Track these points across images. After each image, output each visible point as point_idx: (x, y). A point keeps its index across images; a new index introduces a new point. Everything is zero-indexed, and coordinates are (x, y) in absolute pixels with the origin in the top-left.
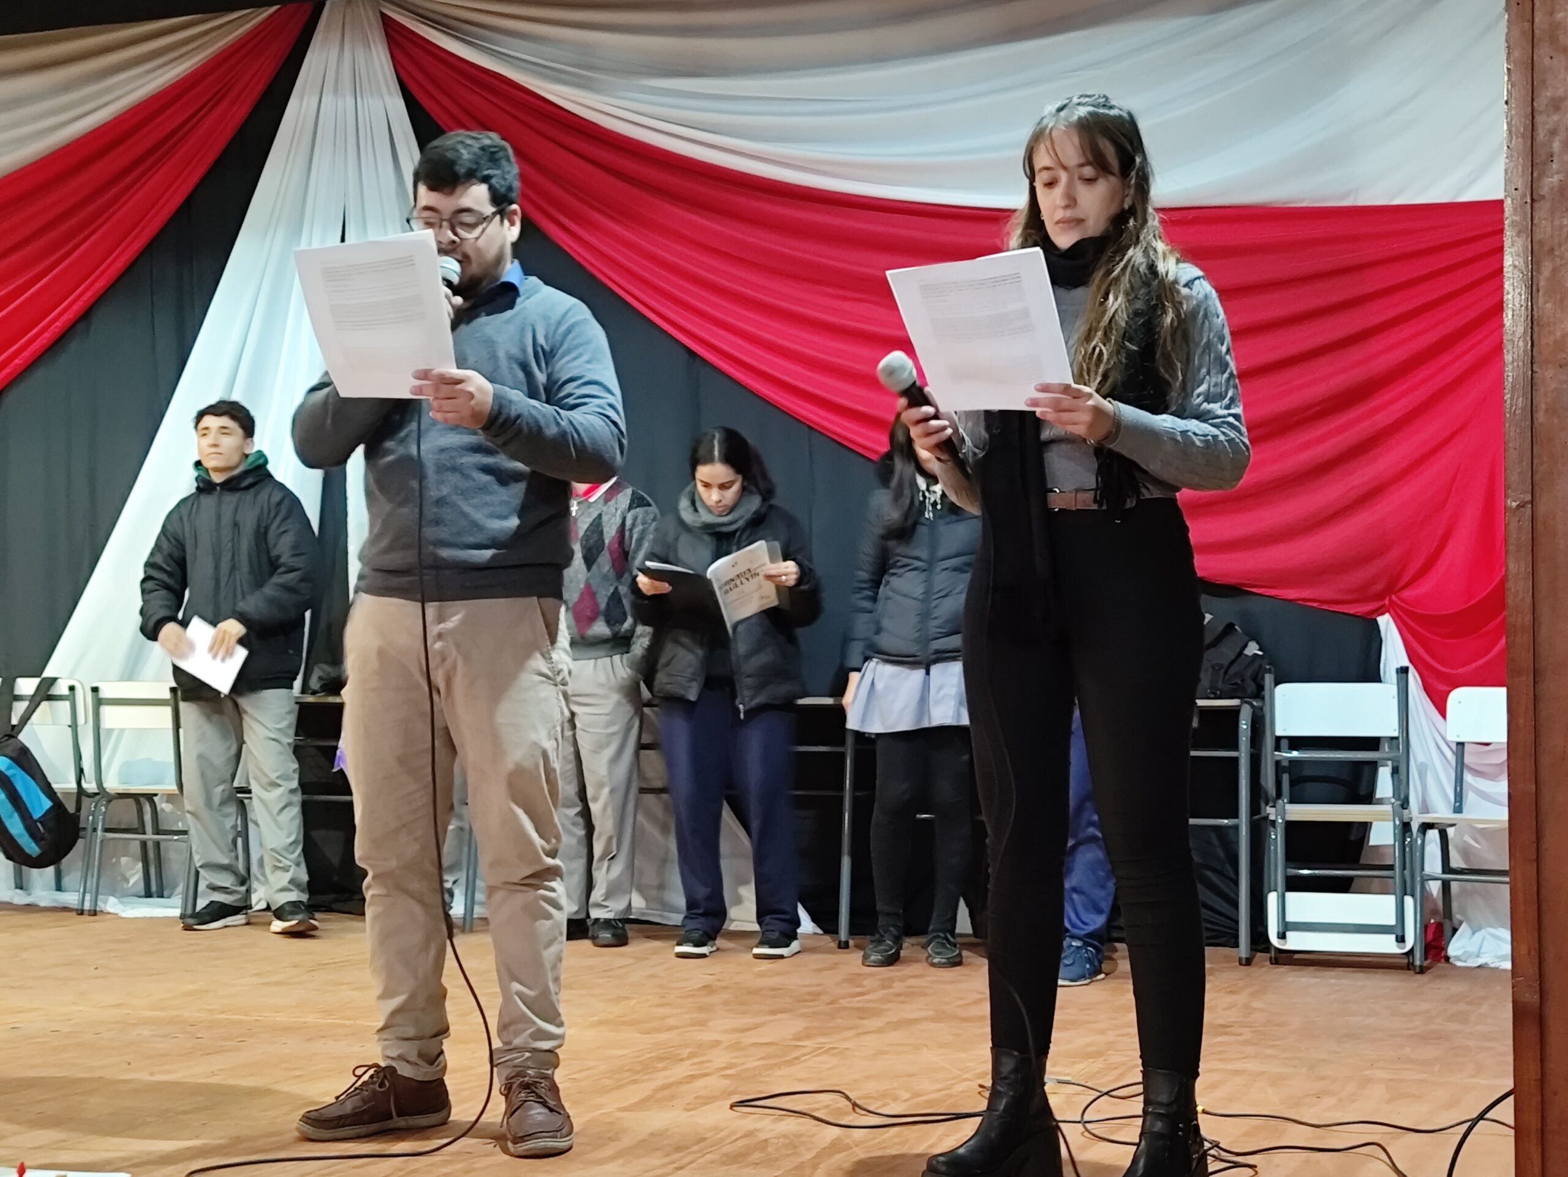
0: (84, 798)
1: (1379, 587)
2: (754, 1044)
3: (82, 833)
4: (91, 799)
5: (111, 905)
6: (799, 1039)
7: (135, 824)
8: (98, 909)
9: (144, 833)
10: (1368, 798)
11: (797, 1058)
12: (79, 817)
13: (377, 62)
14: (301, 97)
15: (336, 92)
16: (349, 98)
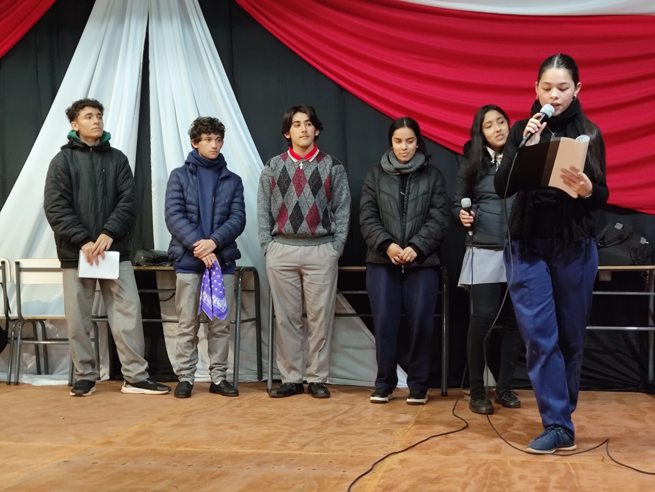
0: (10, 323)
3: (9, 341)
4: (13, 322)
5: (25, 379)
7: (32, 335)
8: (20, 381)
9: (37, 340)
12: (7, 332)
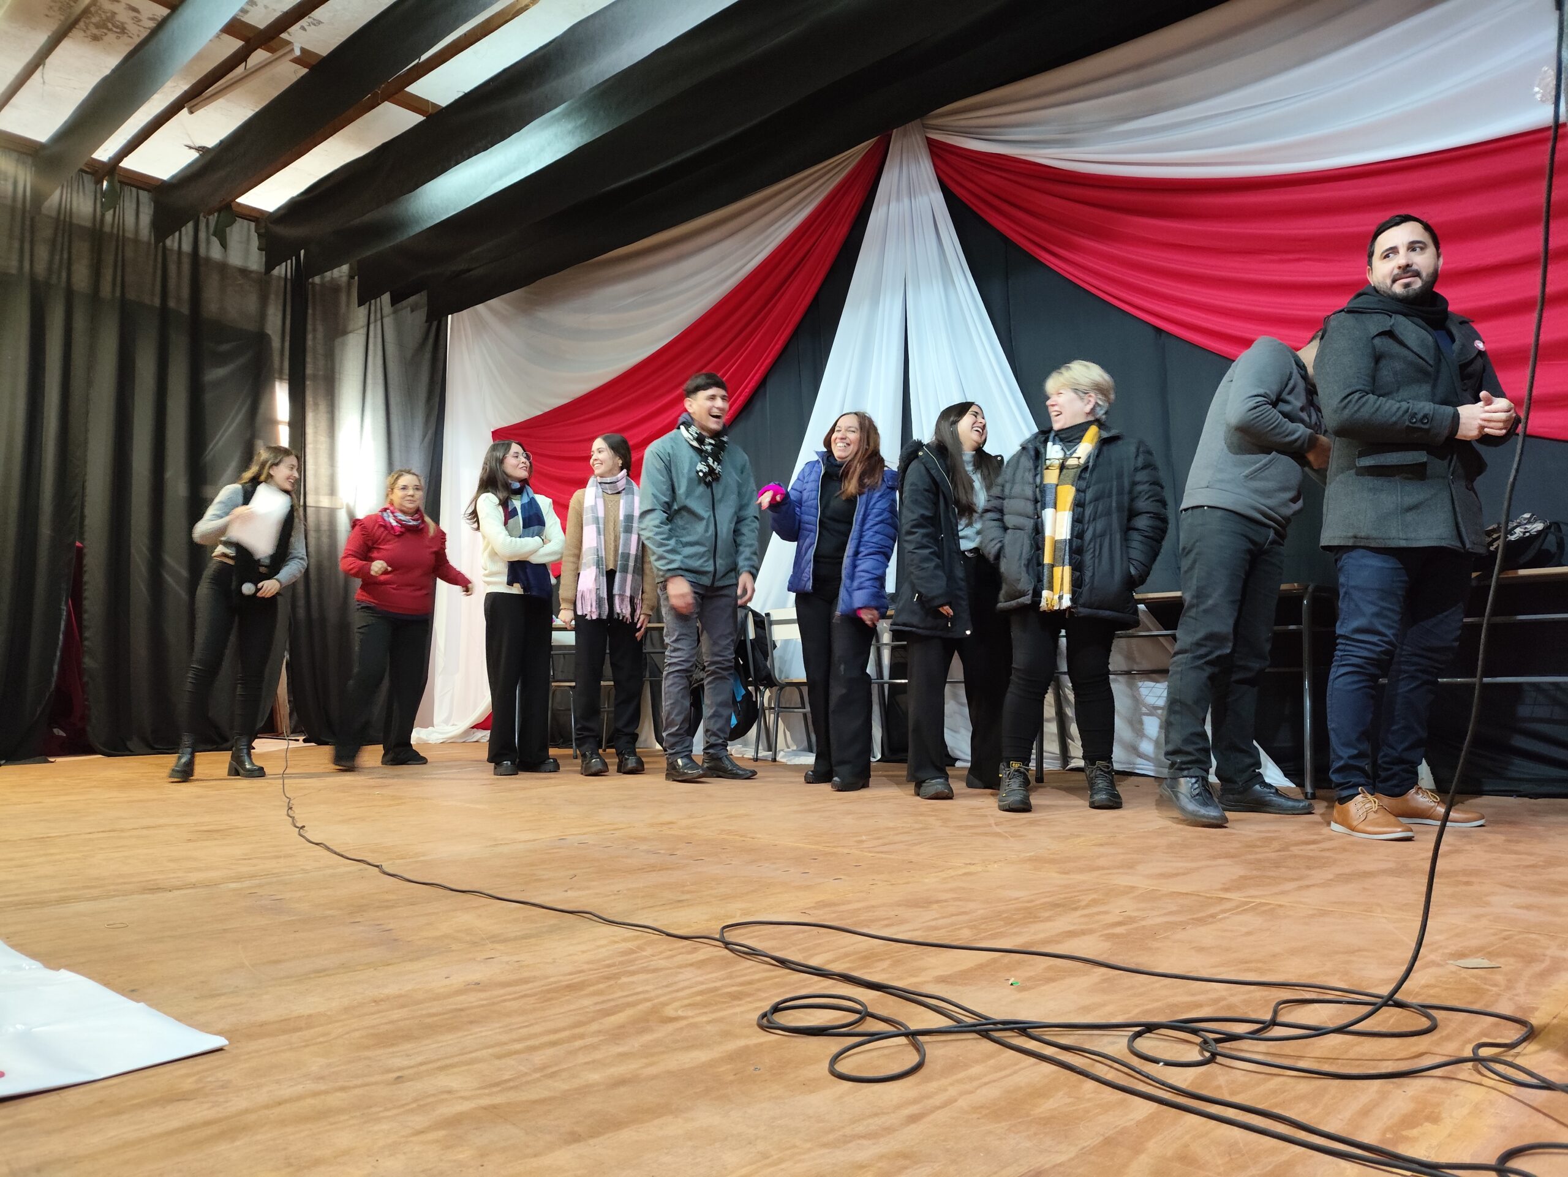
2: (1173, 895)
6: (1226, 890)
11: (1213, 916)
13: (924, 171)
14: (877, 210)
15: (898, 199)
16: (906, 201)
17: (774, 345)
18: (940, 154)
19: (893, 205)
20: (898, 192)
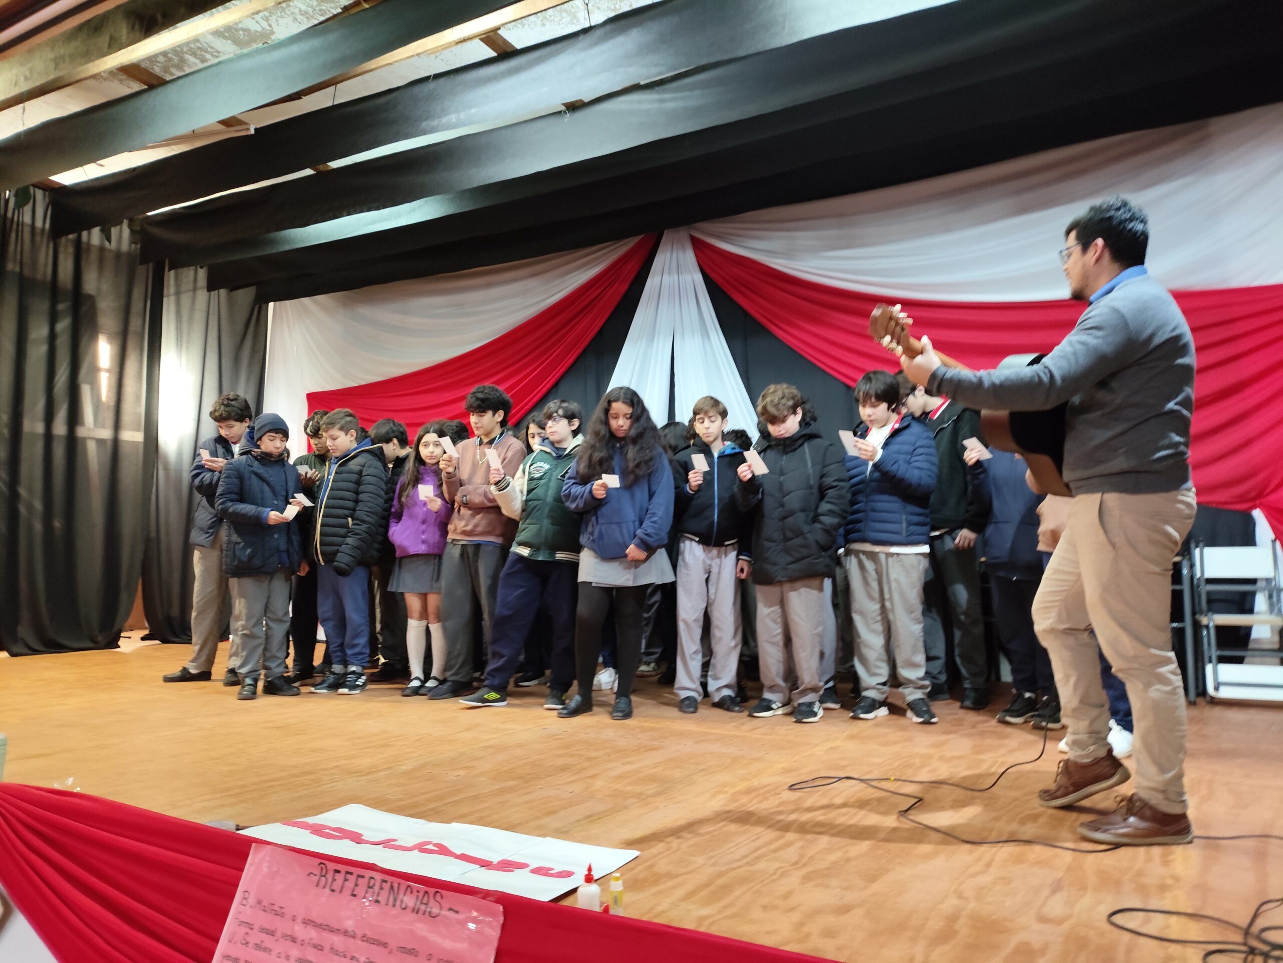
1: (1253, 494)
10: (1250, 611)
13: (689, 257)
14: (653, 278)
15: (669, 273)
16: (676, 277)
17: (568, 360)
18: (702, 250)
19: (666, 277)
20: (670, 268)
